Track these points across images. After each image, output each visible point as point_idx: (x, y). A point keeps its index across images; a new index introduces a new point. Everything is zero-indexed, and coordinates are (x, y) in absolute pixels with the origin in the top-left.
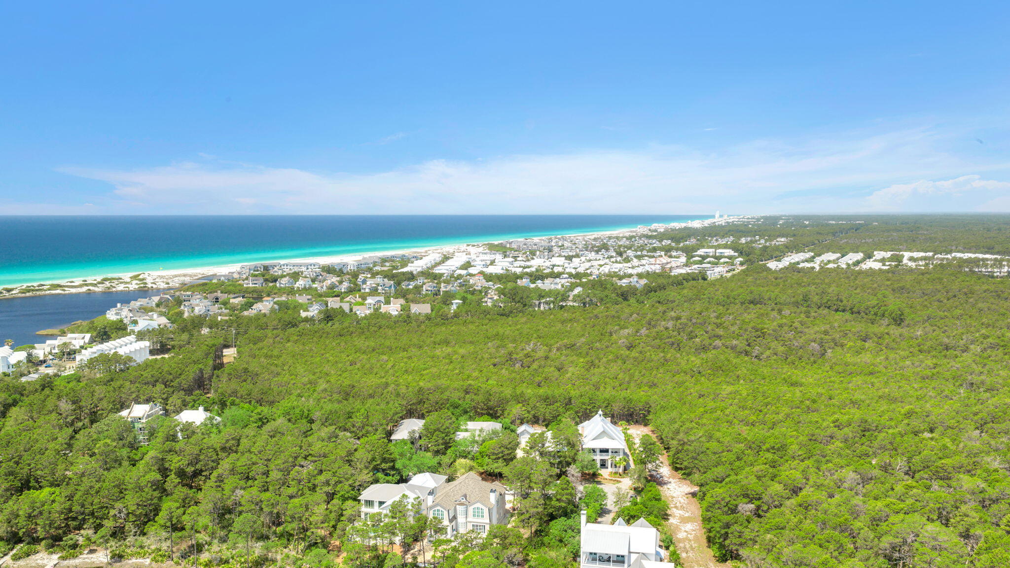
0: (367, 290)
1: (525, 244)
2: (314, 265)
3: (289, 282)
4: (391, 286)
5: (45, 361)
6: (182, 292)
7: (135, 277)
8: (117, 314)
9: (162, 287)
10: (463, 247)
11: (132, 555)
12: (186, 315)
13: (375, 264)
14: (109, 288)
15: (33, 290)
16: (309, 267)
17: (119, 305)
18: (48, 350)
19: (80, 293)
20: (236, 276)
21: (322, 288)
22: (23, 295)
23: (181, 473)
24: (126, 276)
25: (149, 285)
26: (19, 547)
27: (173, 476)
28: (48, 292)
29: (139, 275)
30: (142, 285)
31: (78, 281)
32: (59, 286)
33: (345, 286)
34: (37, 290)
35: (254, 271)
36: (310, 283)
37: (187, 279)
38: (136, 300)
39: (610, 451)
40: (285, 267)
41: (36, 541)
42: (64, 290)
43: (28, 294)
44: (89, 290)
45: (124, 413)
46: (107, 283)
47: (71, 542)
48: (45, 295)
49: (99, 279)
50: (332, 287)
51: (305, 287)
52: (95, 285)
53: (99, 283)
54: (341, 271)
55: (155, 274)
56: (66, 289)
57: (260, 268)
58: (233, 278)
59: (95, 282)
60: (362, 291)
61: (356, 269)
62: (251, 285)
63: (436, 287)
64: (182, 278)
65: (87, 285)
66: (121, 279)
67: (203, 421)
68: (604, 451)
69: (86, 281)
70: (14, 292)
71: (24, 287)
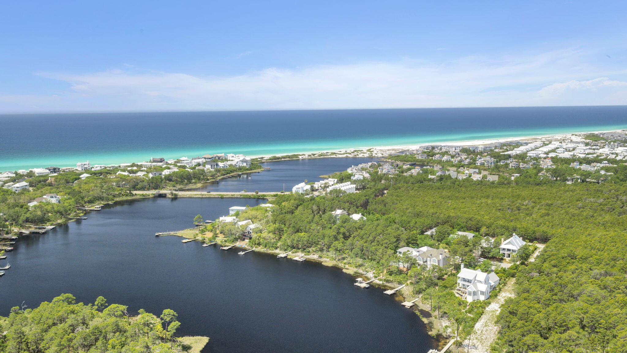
0: (479, 164)
1: (612, 136)
2: (459, 147)
3: (439, 157)
4: (492, 163)
5: (318, 190)
6: (387, 160)
7: (369, 150)
8: (351, 170)
9: (379, 156)
10: (569, 136)
11: (325, 257)
12: (379, 173)
13: (496, 147)
14: (355, 156)
15: (323, 155)
16: (457, 148)
17: (353, 166)
18: (320, 185)
19: (343, 157)
20: (415, 152)
21: (455, 161)
22: (319, 157)
23: (344, 234)
24: (365, 149)
25: (374, 155)
26: (294, 250)
27: (341, 235)
28: (329, 156)
29: (371, 149)
30: (371, 155)
31: (343, 151)
32: (335, 153)
33: (467, 161)
34: (325, 155)
35: (426, 149)
36: (450, 158)
37: (393, 152)
38: (361, 164)
39: (511, 250)
40: (444, 148)
41: (299, 249)
42: (336, 156)
43: (321, 157)
44: (347, 156)
45: (333, 212)
46: (356, 153)
47: (308, 251)
48: (328, 158)
49: (352, 150)
50: (460, 161)
51: (447, 161)
52: (350, 154)
53: (352, 153)
54: (474, 151)
55: (378, 148)
56: (337, 155)
57: (430, 148)
58: (413, 153)
59: (350, 152)
60: (476, 164)
61: (483, 150)
62: (420, 158)
63: (518, 165)
64: (390, 152)
65: (346, 153)
66: (362, 151)
67: (359, 218)
68: (509, 250)
69: (346, 151)
70: (315, 156)
71: (320, 154)
